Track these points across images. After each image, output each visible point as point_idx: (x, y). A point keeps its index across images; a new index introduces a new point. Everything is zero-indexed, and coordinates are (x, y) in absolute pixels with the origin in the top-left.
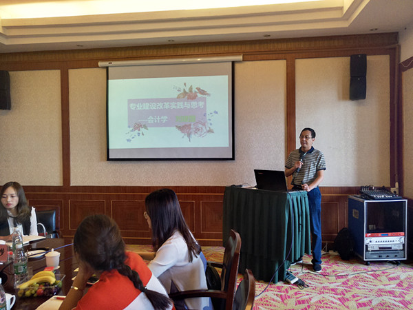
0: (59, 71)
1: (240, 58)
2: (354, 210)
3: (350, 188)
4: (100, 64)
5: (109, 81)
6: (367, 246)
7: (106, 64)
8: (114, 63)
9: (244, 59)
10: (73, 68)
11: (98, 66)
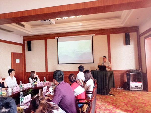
0: (44, 40)
2: (128, 76)
6: (131, 86)
7: (57, 38)
9: (95, 35)
10: (48, 39)
11: (55, 38)
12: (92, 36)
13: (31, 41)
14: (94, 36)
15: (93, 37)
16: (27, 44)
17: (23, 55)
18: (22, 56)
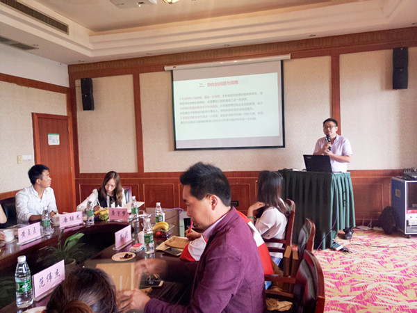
0: (132, 76)
1: (288, 56)
2: (396, 190)
3: (393, 170)
4: (166, 68)
5: (174, 82)
6: (407, 221)
7: (171, 68)
8: (178, 67)
9: (292, 58)
10: (143, 72)
11: (164, 70)
12: (282, 62)
13: (93, 79)
14: (288, 60)
15: (285, 64)
16: (80, 88)
17: (70, 122)
18: (68, 126)
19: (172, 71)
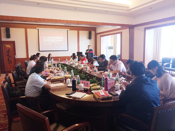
0: (24, 29)
9: (69, 30)
10: (28, 28)
11: (36, 29)
13: (10, 28)
19: (38, 29)
